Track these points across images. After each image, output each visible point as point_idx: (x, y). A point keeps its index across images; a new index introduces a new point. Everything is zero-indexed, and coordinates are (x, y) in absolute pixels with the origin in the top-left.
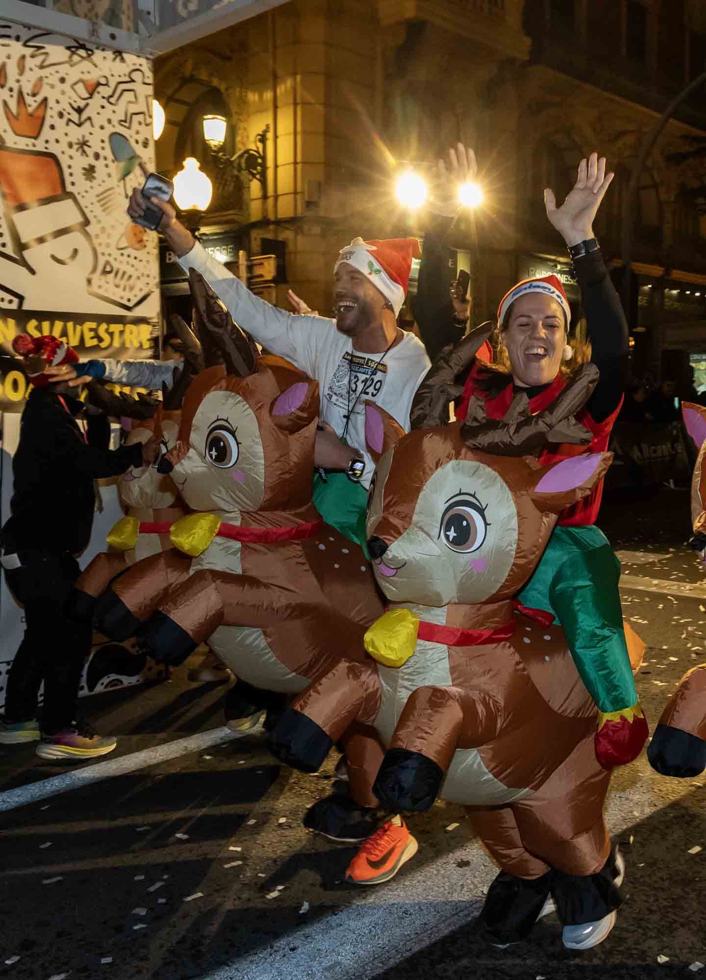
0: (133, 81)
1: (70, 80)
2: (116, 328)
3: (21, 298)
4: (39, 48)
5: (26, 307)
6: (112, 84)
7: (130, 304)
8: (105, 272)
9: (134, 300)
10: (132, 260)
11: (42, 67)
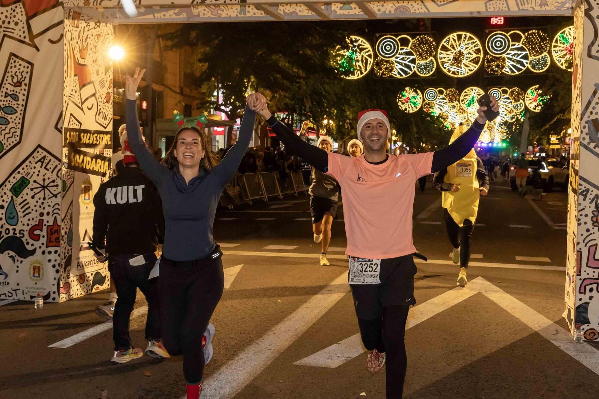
0: (108, 34)
1: (94, 35)
2: (101, 136)
3: (81, 124)
4: (89, 23)
5: (82, 128)
6: (104, 36)
7: (105, 126)
8: (100, 113)
9: (107, 124)
10: (106, 107)
11: (88, 30)
